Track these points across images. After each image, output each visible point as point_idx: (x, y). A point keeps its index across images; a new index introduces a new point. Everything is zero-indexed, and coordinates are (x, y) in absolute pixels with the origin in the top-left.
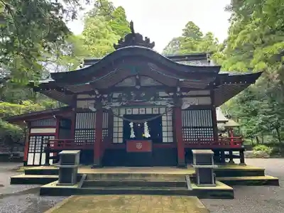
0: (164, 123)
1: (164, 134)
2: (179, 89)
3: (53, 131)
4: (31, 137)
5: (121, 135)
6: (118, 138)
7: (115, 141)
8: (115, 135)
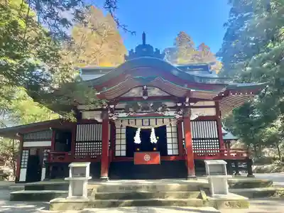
0: (169, 135)
1: (169, 146)
2: (187, 100)
3: (48, 144)
4: (24, 151)
5: (124, 147)
6: (121, 150)
7: (118, 154)
8: (117, 148)
